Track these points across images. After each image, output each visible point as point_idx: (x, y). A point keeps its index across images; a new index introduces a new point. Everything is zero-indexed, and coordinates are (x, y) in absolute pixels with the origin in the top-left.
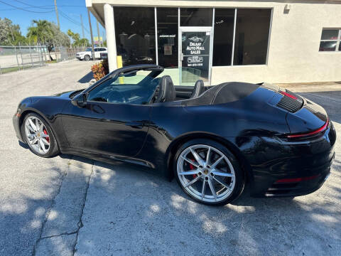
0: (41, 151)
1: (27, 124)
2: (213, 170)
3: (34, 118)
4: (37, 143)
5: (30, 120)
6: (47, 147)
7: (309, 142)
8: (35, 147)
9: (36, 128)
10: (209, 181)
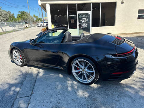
0: (19, 64)
1: (13, 53)
2: (86, 70)
3: (16, 50)
4: (17, 61)
5: (15, 52)
6: (21, 62)
7: (126, 57)
8: (17, 62)
9: (17, 54)
10: (85, 74)
